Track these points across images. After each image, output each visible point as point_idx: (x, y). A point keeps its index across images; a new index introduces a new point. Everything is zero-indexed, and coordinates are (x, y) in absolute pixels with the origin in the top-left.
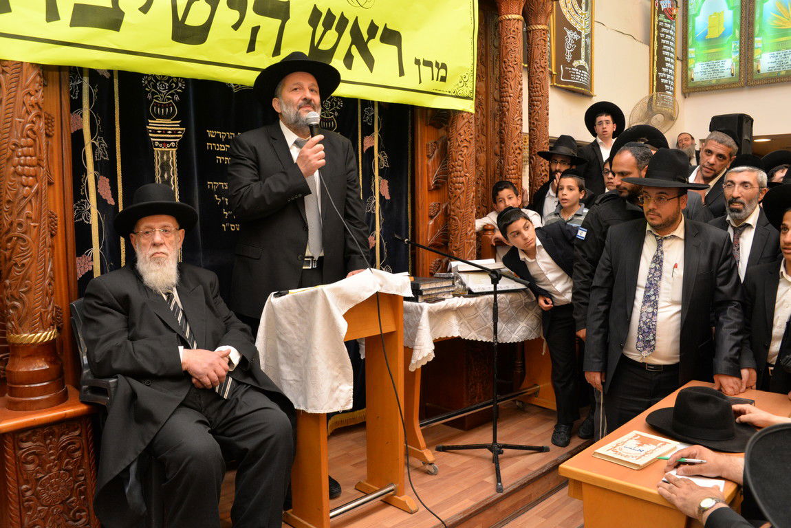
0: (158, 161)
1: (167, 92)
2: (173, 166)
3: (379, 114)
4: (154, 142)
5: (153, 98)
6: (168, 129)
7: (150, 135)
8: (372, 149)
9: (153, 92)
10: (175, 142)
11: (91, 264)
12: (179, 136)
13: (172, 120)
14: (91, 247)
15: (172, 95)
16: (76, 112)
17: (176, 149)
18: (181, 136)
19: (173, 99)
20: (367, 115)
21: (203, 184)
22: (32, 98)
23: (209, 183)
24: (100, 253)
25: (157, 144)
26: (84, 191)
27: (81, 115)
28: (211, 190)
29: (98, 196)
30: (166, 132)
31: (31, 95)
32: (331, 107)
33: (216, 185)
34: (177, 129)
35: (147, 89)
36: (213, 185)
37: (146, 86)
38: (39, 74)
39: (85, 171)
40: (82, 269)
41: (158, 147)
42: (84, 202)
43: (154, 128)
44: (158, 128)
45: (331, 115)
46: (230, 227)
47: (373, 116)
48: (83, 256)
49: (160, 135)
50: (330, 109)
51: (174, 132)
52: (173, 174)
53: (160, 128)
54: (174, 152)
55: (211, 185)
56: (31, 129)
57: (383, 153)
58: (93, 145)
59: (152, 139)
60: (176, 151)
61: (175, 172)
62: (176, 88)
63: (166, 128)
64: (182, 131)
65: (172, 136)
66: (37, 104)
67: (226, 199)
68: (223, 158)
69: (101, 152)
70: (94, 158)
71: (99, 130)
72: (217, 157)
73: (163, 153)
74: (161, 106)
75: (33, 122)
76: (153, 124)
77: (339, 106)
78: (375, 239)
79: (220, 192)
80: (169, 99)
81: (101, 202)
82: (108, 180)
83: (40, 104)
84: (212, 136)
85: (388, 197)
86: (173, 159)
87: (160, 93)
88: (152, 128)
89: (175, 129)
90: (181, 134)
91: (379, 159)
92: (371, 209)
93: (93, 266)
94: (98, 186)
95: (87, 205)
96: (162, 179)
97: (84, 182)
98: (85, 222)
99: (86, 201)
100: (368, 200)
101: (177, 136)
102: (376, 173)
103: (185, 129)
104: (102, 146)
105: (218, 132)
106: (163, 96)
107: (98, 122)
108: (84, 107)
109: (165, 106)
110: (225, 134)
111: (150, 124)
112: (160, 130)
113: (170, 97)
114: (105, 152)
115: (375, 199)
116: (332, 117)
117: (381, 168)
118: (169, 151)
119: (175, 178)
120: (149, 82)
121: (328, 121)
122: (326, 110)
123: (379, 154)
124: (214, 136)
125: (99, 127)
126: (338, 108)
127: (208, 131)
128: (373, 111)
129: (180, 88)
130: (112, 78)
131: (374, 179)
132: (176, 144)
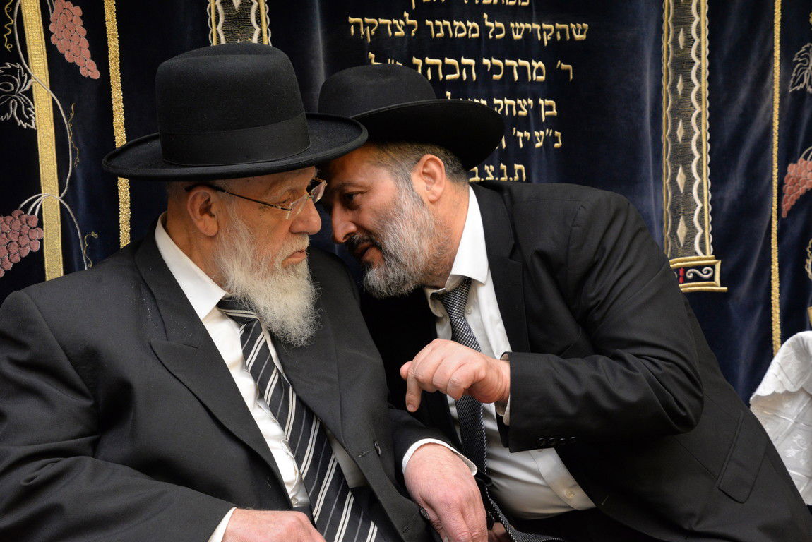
11: (36, 234)
14: (37, 189)
21: (335, 24)
23: (351, 20)
24: (62, 206)
26: (12, 36)
28: (359, 41)
29: (54, 56)
33: (372, 25)
36: (364, 25)
40: (14, 248)
42: (14, 71)
48: (16, 213)
55: (357, 25)
79: (382, 44)
81: (60, 69)
82: (78, 11)
92: (806, 80)
93: (41, 241)
94: (51, 28)
95: (22, 79)
96: (226, 11)
97: (12, 14)
98: (20, 122)
99: (18, 66)
100: (799, 56)
119: (260, 6)
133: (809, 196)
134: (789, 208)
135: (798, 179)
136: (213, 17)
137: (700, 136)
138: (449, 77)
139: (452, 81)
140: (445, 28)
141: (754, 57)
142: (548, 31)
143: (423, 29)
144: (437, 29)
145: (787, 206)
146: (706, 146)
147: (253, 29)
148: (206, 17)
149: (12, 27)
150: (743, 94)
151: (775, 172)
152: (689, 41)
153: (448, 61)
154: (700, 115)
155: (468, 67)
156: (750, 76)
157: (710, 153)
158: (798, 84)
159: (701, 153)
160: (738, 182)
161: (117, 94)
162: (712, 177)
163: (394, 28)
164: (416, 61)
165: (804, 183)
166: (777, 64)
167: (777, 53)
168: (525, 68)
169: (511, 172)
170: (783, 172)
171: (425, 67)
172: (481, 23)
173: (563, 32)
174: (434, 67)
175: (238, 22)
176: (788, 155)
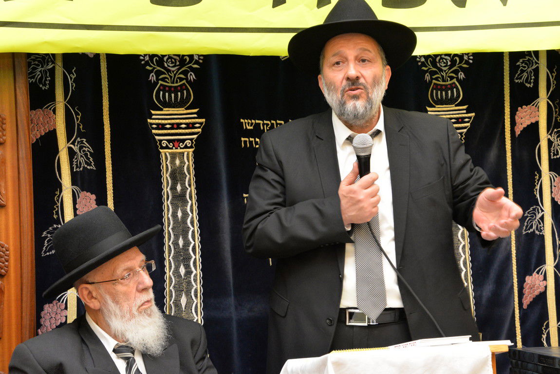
0: (167, 168)
1: (179, 69)
2: (189, 173)
3: (550, 67)
4: (161, 141)
5: (158, 79)
6: (181, 121)
7: (154, 131)
8: (535, 126)
9: (158, 71)
10: (191, 140)
11: (64, 314)
12: (196, 130)
13: (186, 109)
15: (185, 73)
16: (47, 108)
17: (192, 150)
18: (200, 130)
19: (187, 79)
20: (522, 71)
21: (235, 198)
25: (164, 144)
26: (57, 213)
27: (54, 111)
30: (178, 126)
32: (451, 67)
34: (194, 121)
35: (148, 67)
37: (147, 63)
39: (59, 186)
40: (53, 321)
41: (167, 147)
43: (160, 121)
44: (166, 122)
45: (452, 78)
47: (536, 71)
48: (55, 302)
49: (169, 131)
50: (449, 69)
51: (189, 126)
52: (190, 185)
53: (169, 121)
54: (191, 154)
58: (70, 149)
59: (157, 138)
60: (194, 152)
61: (193, 182)
62: (190, 62)
63: (177, 121)
64: (201, 123)
65: (187, 131)
69: (82, 160)
70: (72, 168)
71: (79, 129)
73: (173, 156)
74: (170, 90)
76: (157, 117)
77: (467, 62)
78: (545, 279)
80: (181, 79)
82: (94, 197)
84: (249, 128)
86: (189, 163)
87: (169, 71)
88: (157, 121)
89: (190, 121)
90: (199, 128)
91: (550, 143)
92: (534, 227)
93: (66, 317)
94: (77, 206)
96: (173, 193)
97: (58, 201)
100: (528, 213)
101: (193, 130)
102: (545, 166)
103: (204, 120)
104: (84, 151)
105: (257, 121)
106: (173, 75)
107: (77, 119)
108: (57, 100)
109: (175, 90)
110: (268, 122)
111: (154, 117)
112: (169, 124)
113: (182, 76)
114: (88, 159)
115: (542, 211)
116: (455, 80)
117: (555, 157)
118: (183, 153)
119: (192, 190)
120: (152, 56)
121: (446, 88)
122: (441, 70)
123: (551, 134)
124: (252, 128)
125: (79, 125)
126: (465, 66)
127: (242, 120)
128: (536, 63)
129: (197, 62)
130: (97, 56)
131: (540, 177)
132: (192, 143)
133: (543, 296)
134: (529, 303)
135: (534, 286)
136: (165, 197)
137: (465, 258)
145: (526, 302)
146: (469, 264)
147: (188, 202)
148: (161, 197)
149: (58, 207)
151: (515, 281)
154: (464, 246)
157: (472, 269)
158: (529, 229)
159: (466, 269)
160: (491, 286)
162: (474, 283)
165: (538, 288)
170: (521, 282)
175: (180, 199)
176: (525, 270)
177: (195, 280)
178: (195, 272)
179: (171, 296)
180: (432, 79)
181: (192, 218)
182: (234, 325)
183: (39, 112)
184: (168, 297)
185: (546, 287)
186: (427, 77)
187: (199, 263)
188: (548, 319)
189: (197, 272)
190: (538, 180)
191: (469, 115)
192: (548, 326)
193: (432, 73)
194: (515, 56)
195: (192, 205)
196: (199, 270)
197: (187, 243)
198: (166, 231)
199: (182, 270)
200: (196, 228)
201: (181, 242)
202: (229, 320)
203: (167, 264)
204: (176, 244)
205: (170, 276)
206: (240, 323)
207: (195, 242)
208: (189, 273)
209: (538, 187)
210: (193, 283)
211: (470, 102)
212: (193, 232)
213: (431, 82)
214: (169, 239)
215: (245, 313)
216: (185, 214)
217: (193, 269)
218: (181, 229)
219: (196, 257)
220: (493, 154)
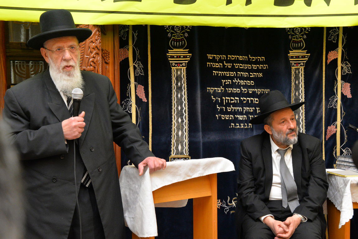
0: (174, 75)
1: (181, 32)
2: (184, 78)
3: (344, 34)
4: (172, 63)
5: (172, 36)
6: (181, 55)
7: (169, 59)
8: (336, 60)
9: (172, 32)
10: (185, 63)
12: (188, 59)
13: (183, 49)
15: (184, 33)
16: (125, 48)
17: (185, 67)
18: (189, 59)
19: (184, 36)
20: (332, 35)
21: (203, 88)
22: (94, 44)
23: (208, 88)
25: (174, 64)
26: (128, 93)
27: (128, 50)
28: (209, 93)
29: (137, 97)
30: (180, 57)
31: (93, 43)
32: (301, 33)
33: (213, 89)
34: (186, 55)
35: (168, 31)
36: (211, 90)
37: (167, 29)
38: (98, 30)
39: (129, 82)
41: (174, 66)
42: (128, 100)
43: (172, 55)
44: (175, 55)
45: (301, 38)
46: (221, 117)
47: (338, 35)
49: (176, 59)
50: (300, 34)
51: (185, 57)
52: (184, 83)
53: (176, 55)
54: (185, 69)
55: (209, 89)
56: (93, 61)
57: (346, 63)
58: (134, 66)
59: (170, 62)
61: (185, 82)
62: (186, 28)
63: (179, 55)
64: (190, 56)
65: (184, 59)
66: (97, 47)
67: (219, 99)
68: (217, 72)
69: (139, 71)
70: (135, 74)
72: (214, 72)
73: (177, 70)
74: (177, 41)
75: (94, 57)
76: (171, 53)
77: (308, 31)
78: (336, 128)
79: (215, 94)
80: (182, 36)
81: (138, 100)
82: (143, 87)
83: (98, 47)
84: (210, 58)
85: (349, 96)
86: (184, 73)
87: (177, 32)
90: (189, 58)
91: (342, 68)
92: (333, 105)
94: (137, 91)
95: (130, 102)
96: (176, 86)
97: (129, 88)
98: (129, 111)
99: (129, 99)
100: (331, 99)
101: (186, 59)
102: (339, 78)
103: (191, 54)
104: (140, 67)
105: (214, 55)
106: (178, 34)
107: (137, 53)
108: (129, 45)
109: (179, 41)
110: (219, 56)
111: (169, 53)
112: (176, 56)
113: (182, 35)
114: (141, 70)
115: (337, 98)
116: (302, 39)
117: (344, 74)
118: (181, 69)
119: (185, 85)
120: (169, 26)
121: (298, 42)
122: (297, 34)
123: (343, 64)
124: (212, 58)
125: (138, 56)
126: (307, 32)
127: (208, 55)
128: (338, 32)
129: (189, 29)
130: (146, 26)
131: (337, 83)
132: (186, 64)
133: (335, 135)
134: (328, 138)
135: (331, 130)
136: (173, 88)
137: (302, 118)
138: (232, 102)
139: (232, 103)
140: (231, 90)
141: (317, 99)
142: (259, 91)
143: (225, 90)
144: (229, 90)
145: (328, 137)
146: (304, 121)
147: (183, 91)
148: (172, 88)
149: (129, 91)
150: (314, 108)
151: (324, 128)
152: (299, 94)
153: (231, 98)
154: (302, 113)
155: (237, 100)
156: (316, 103)
157: (305, 123)
158: (331, 106)
159: (303, 123)
160: (313, 131)
161: (150, 105)
162: (306, 129)
163: (218, 90)
164: (223, 98)
165: (333, 131)
166: (324, 101)
167: (324, 98)
168: (253, 100)
169: (248, 126)
170: (326, 129)
171: (226, 99)
172: (241, 89)
173: (263, 91)
174: (228, 100)
175: (179, 89)
176: (328, 124)
177: (185, 125)
178: (185, 121)
179: (175, 131)
180: (292, 38)
181: (185, 97)
182: (201, 144)
183: (122, 50)
184: (173, 132)
185: (336, 131)
186: (290, 37)
187: (187, 117)
188: (336, 145)
189: (186, 121)
190: (336, 84)
191: (308, 55)
192: (336, 148)
193: (292, 35)
194: (329, 29)
195: (185, 91)
196: (187, 121)
197: (182, 109)
198: (173, 103)
199: (180, 120)
200: (186, 102)
201: (179, 108)
202: (199, 142)
203: (173, 117)
204: (177, 108)
205: (174, 122)
206: (204, 144)
207: (186, 108)
208: (182, 121)
209: (336, 87)
210: (184, 126)
211: (308, 49)
212: (185, 104)
213: (291, 39)
214: (174, 107)
215: (206, 140)
216: (182, 96)
217: (184, 120)
218: (180, 102)
219: (186, 115)
220: (317, 73)
